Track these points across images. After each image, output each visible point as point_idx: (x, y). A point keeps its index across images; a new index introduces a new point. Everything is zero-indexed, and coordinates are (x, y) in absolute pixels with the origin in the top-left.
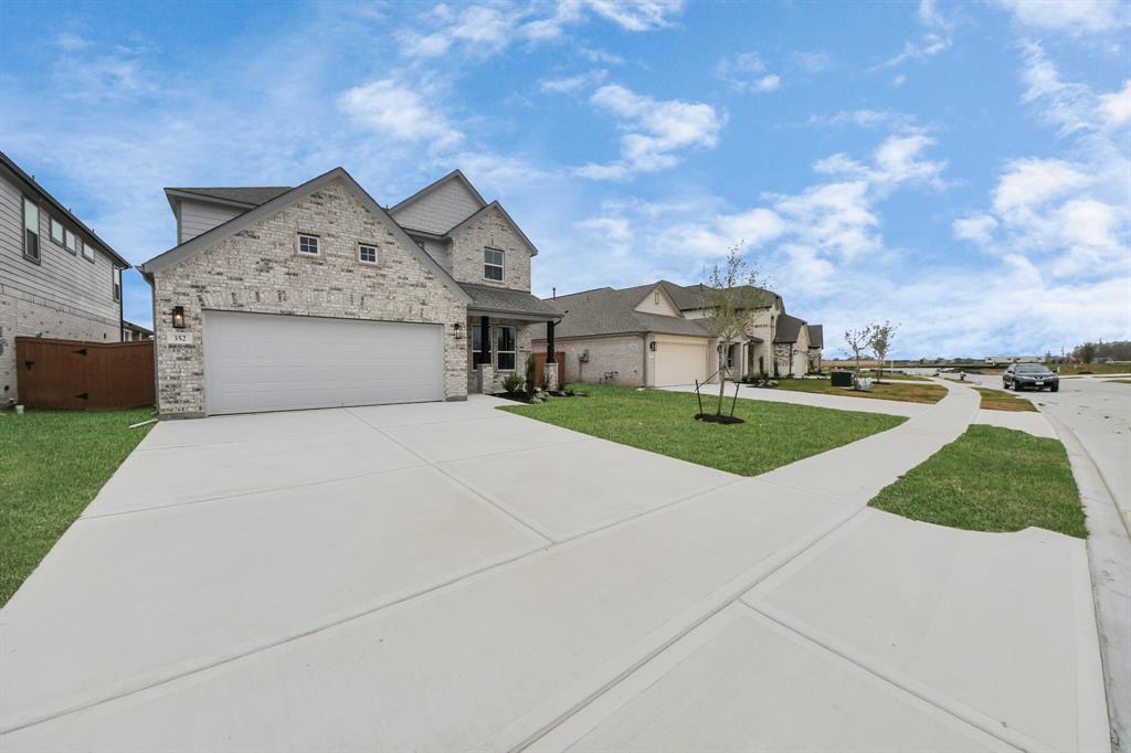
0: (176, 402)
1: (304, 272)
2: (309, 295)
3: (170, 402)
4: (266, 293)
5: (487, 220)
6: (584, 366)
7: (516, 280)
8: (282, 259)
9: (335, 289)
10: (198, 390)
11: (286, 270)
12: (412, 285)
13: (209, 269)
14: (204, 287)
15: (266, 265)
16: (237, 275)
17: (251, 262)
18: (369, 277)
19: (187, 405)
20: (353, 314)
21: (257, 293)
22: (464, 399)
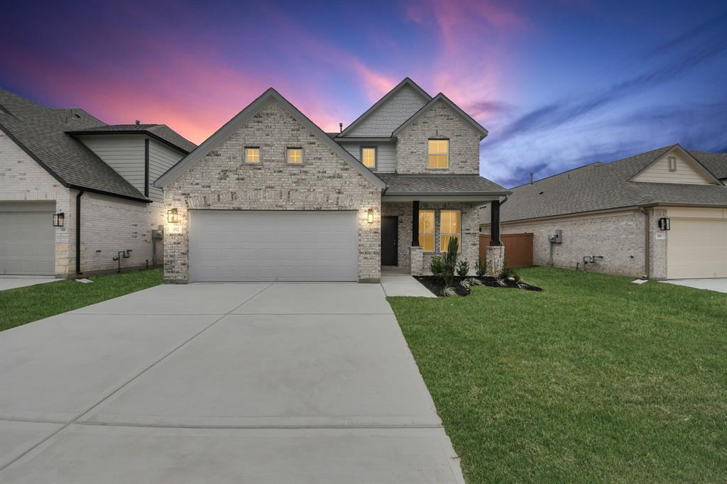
0: (172, 272)
1: (249, 176)
2: (251, 194)
3: (169, 272)
4: (224, 195)
5: (432, 114)
6: (556, 248)
7: (462, 165)
8: (234, 168)
9: (270, 188)
10: (184, 264)
11: (236, 176)
12: (330, 177)
13: (192, 181)
14: (188, 194)
15: (224, 175)
16: (207, 184)
17: (215, 174)
18: (294, 174)
19: (177, 274)
20: (281, 207)
21: (219, 196)
22: (378, 281)
